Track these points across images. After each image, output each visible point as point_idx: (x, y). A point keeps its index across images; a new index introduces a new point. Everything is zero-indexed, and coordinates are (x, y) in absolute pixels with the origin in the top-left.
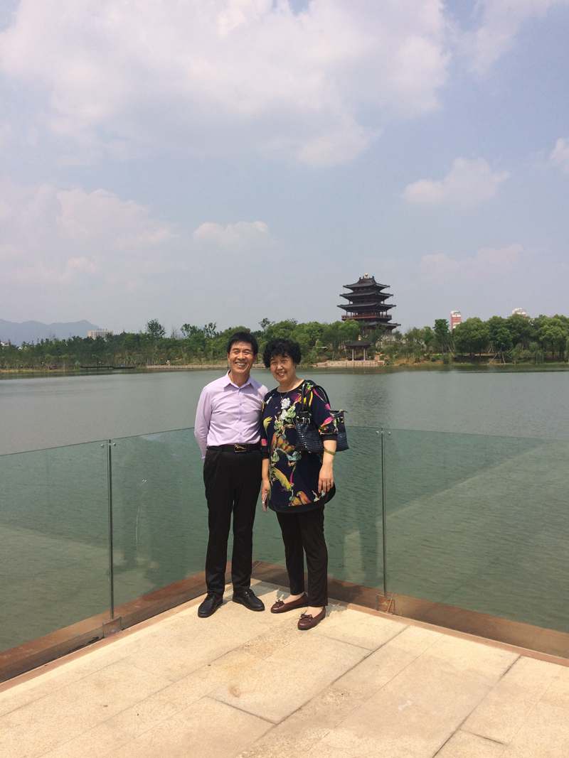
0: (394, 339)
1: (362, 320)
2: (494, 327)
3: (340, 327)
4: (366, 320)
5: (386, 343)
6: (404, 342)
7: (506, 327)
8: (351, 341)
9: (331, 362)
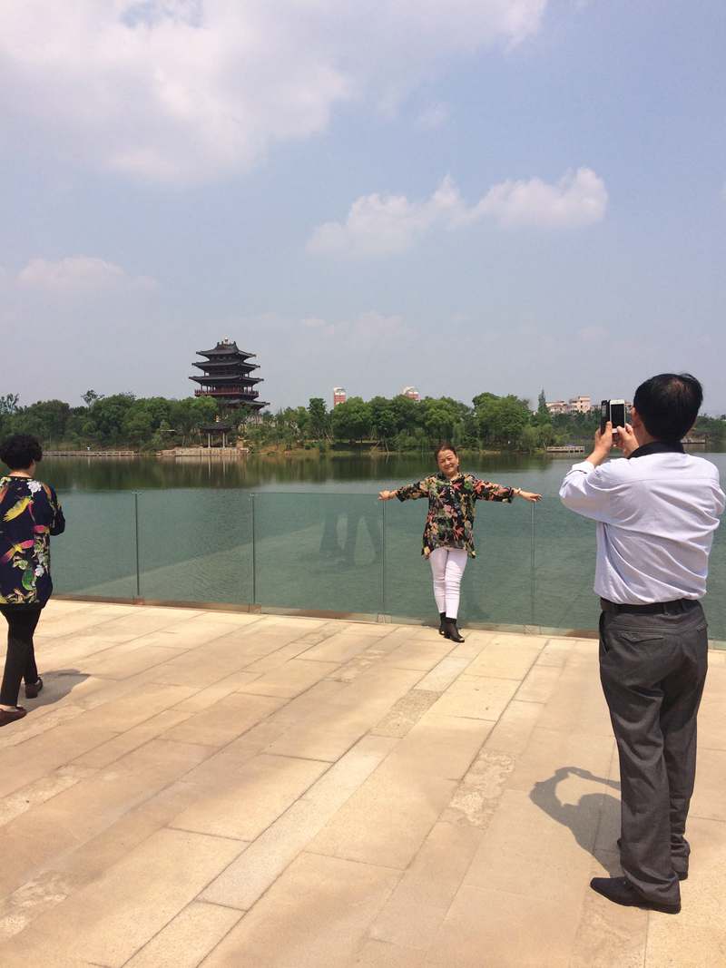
0: (261, 422)
1: (221, 396)
2: (377, 410)
3: (193, 405)
4: (226, 397)
5: (250, 427)
6: (273, 425)
7: (390, 409)
8: (207, 423)
9: (181, 450)
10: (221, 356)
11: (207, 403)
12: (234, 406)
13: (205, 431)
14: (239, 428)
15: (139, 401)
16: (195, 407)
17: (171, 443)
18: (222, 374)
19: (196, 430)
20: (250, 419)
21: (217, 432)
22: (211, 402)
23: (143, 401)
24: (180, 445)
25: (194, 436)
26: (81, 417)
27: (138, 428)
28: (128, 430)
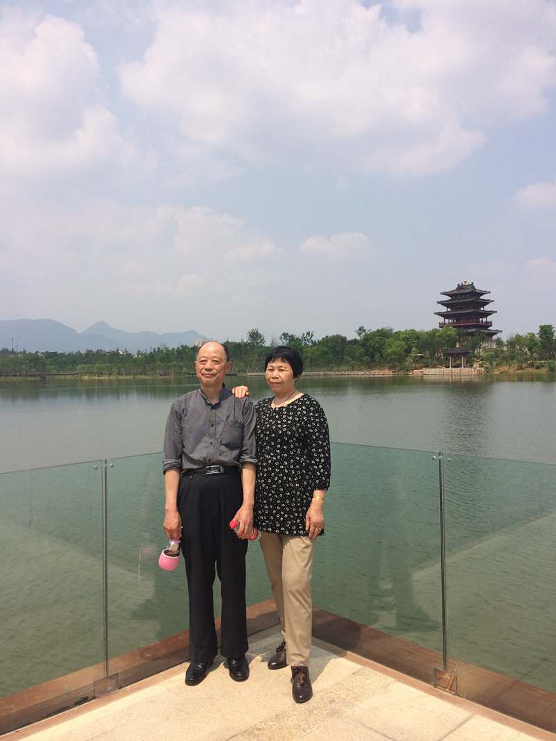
0: (495, 346)
1: (460, 327)
3: (437, 334)
4: (465, 327)
5: (485, 350)
6: (505, 349)
8: (449, 348)
9: (428, 370)
10: (461, 294)
11: (448, 332)
12: (472, 334)
13: (447, 355)
14: (476, 351)
15: (396, 333)
16: (439, 336)
17: (420, 365)
18: (461, 309)
19: (440, 355)
20: (485, 345)
21: (457, 356)
22: (453, 332)
23: (398, 333)
24: (427, 366)
25: (438, 359)
26: (354, 346)
27: (395, 353)
28: (388, 355)
